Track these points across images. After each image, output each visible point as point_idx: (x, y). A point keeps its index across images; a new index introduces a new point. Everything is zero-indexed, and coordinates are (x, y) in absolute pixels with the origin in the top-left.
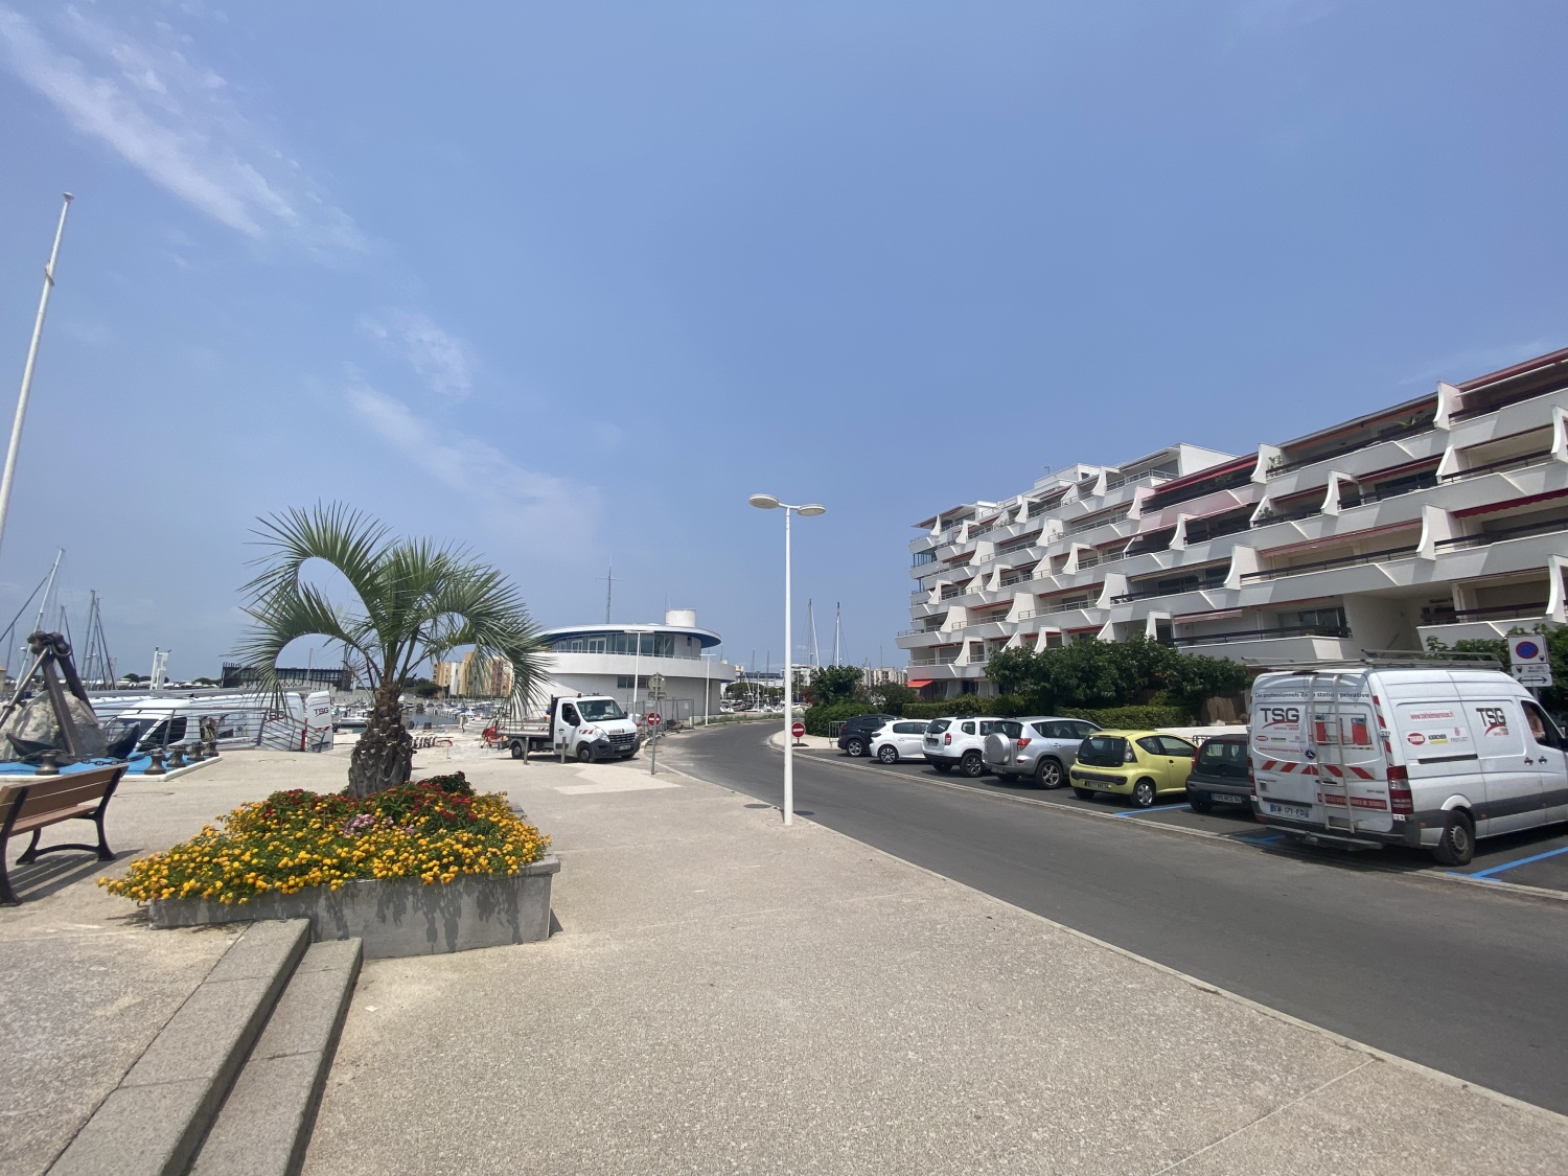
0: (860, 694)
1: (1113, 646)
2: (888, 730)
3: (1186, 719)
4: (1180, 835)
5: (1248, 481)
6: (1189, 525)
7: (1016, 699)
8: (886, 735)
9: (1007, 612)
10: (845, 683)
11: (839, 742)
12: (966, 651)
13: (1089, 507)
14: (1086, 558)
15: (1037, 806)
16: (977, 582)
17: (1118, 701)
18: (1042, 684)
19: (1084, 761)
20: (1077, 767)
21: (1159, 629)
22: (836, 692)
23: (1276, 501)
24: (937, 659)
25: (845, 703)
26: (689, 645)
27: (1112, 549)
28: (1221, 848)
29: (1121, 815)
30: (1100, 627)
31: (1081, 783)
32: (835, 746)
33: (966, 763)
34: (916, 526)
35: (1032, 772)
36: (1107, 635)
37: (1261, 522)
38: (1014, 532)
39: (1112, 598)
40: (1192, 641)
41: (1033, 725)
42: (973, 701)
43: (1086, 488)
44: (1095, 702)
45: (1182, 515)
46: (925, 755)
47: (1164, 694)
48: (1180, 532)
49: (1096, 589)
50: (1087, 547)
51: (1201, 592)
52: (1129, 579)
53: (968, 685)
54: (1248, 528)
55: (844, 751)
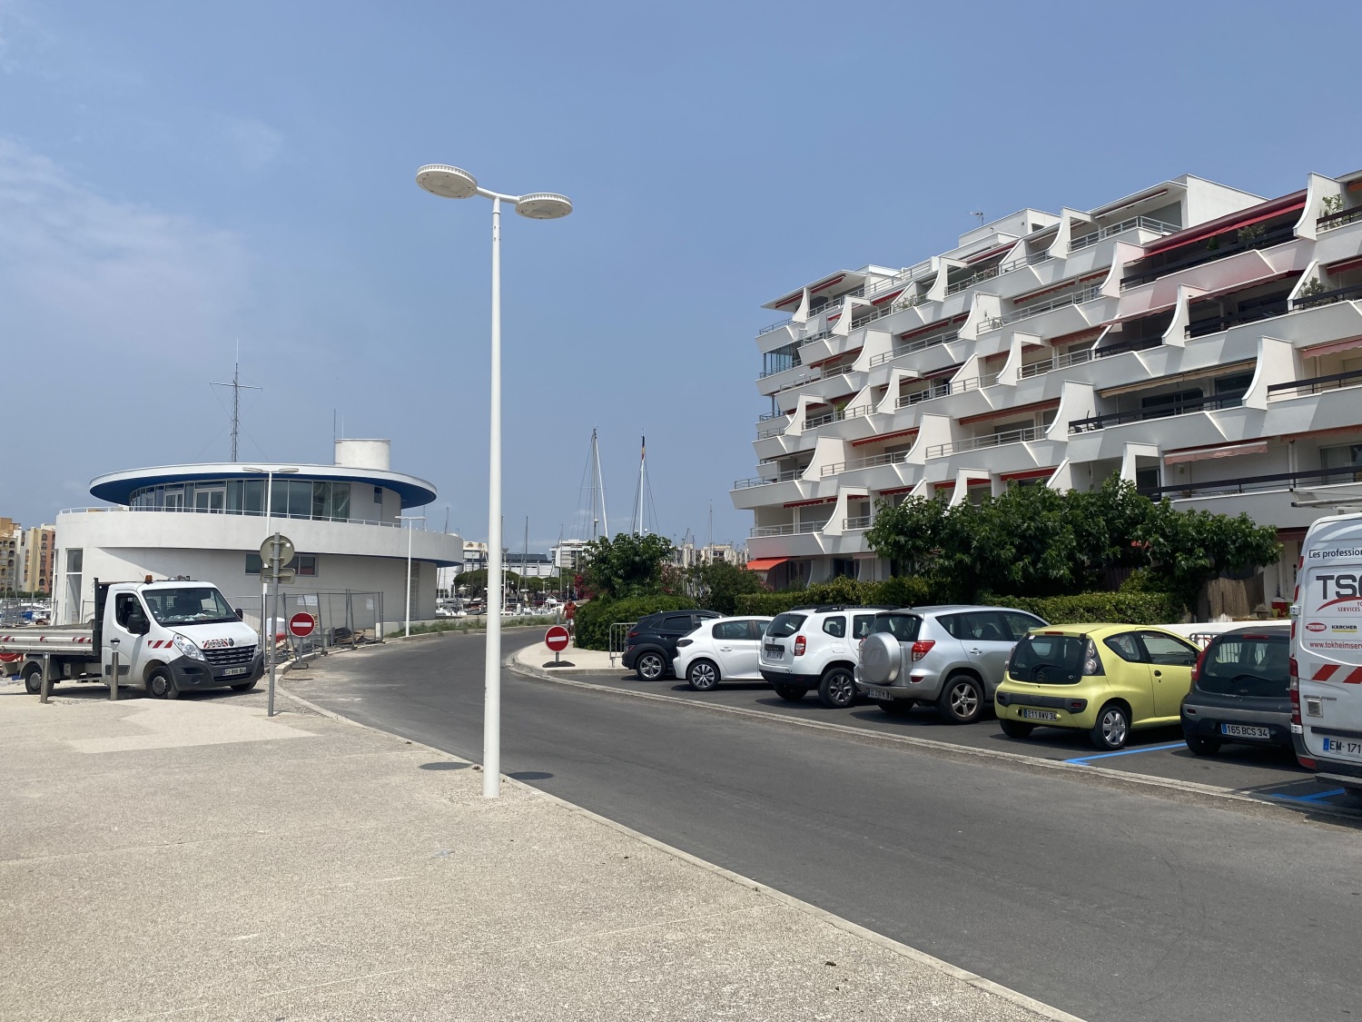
0: (668, 582)
1: (1072, 500)
2: (704, 634)
3: (1175, 613)
4: (1172, 792)
5: (1289, 236)
6: (1194, 305)
7: (918, 583)
8: (701, 642)
9: (908, 447)
10: (644, 562)
11: (623, 657)
12: (841, 511)
13: (1042, 276)
14: (1035, 360)
15: (940, 751)
16: (864, 398)
17: (1075, 585)
18: (958, 556)
19: (1019, 676)
20: (1008, 686)
21: (1139, 474)
22: (628, 578)
23: (1330, 270)
24: (796, 523)
25: (640, 595)
26: (378, 500)
27: (1074, 345)
28: (1239, 814)
29: (1076, 762)
30: (1050, 471)
31: (1012, 712)
32: (619, 664)
33: (828, 685)
34: (768, 306)
35: (935, 697)
36: (1061, 483)
37: (1304, 302)
38: (924, 316)
39: (1071, 424)
40: (1187, 490)
41: (937, 618)
42: (847, 588)
43: (1039, 245)
44: (1039, 587)
45: (1186, 289)
46: (764, 673)
47: (1143, 572)
48: (1181, 318)
49: (1048, 408)
50: (1037, 341)
51: (1207, 413)
52: (1098, 393)
53: (844, 565)
54: (1285, 311)
55: (634, 672)
